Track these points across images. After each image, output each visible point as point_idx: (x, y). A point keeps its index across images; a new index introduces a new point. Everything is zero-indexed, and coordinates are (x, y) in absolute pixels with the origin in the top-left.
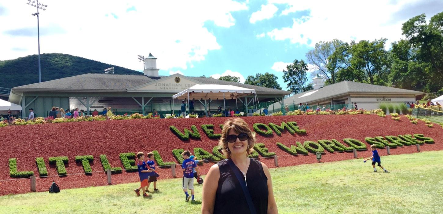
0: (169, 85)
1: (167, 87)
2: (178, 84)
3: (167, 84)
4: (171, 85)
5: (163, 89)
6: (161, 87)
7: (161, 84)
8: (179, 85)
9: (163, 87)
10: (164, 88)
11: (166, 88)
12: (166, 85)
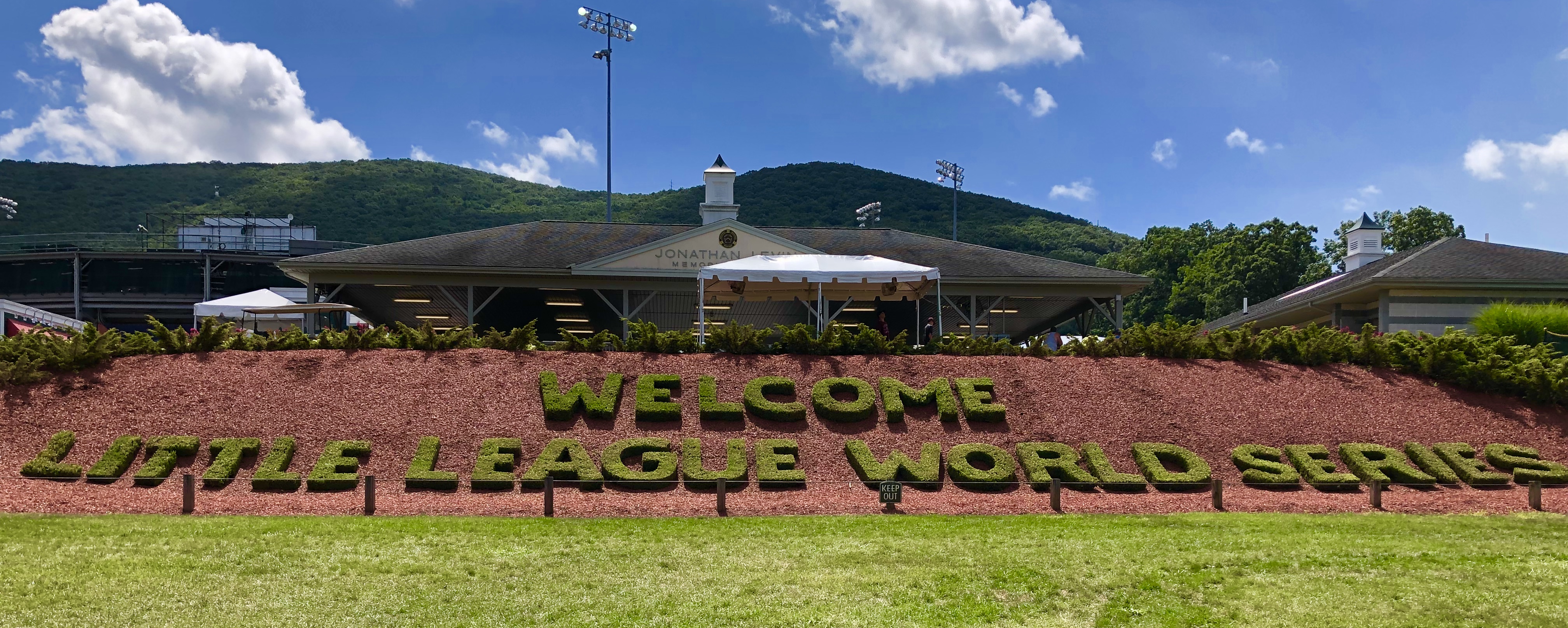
0: (700, 255)
1: (694, 260)
2: (728, 251)
3: (694, 252)
4: (707, 255)
5: (680, 267)
6: (675, 260)
7: (673, 251)
8: (732, 253)
9: (682, 260)
10: (685, 264)
11: (689, 265)
12: (692, 256)
